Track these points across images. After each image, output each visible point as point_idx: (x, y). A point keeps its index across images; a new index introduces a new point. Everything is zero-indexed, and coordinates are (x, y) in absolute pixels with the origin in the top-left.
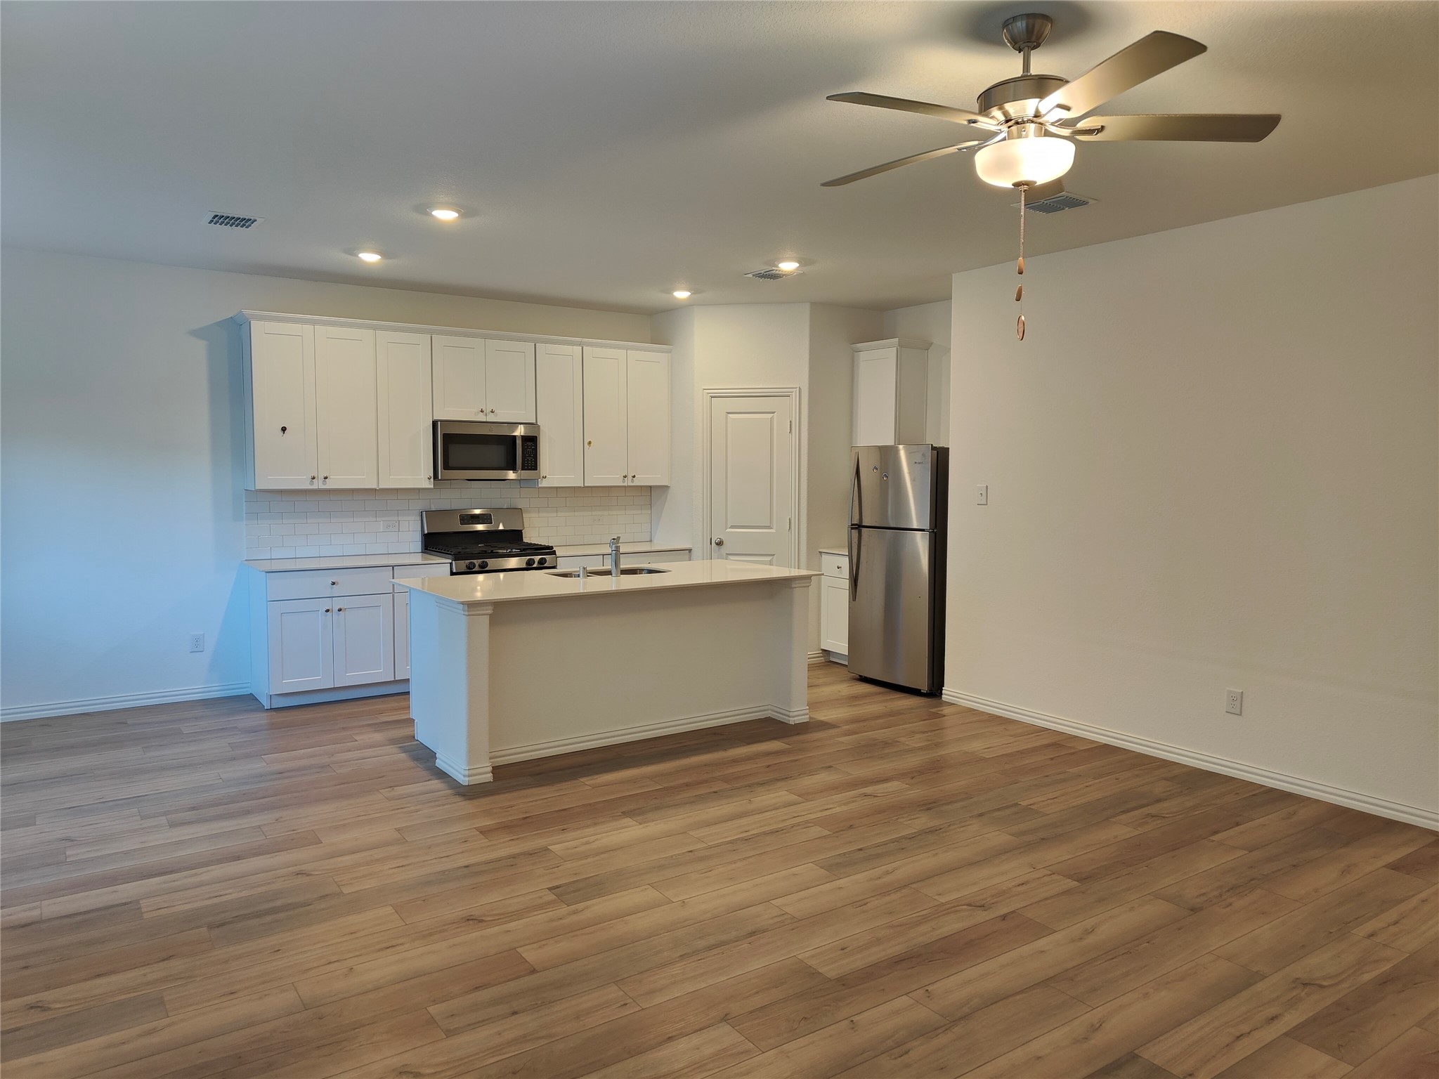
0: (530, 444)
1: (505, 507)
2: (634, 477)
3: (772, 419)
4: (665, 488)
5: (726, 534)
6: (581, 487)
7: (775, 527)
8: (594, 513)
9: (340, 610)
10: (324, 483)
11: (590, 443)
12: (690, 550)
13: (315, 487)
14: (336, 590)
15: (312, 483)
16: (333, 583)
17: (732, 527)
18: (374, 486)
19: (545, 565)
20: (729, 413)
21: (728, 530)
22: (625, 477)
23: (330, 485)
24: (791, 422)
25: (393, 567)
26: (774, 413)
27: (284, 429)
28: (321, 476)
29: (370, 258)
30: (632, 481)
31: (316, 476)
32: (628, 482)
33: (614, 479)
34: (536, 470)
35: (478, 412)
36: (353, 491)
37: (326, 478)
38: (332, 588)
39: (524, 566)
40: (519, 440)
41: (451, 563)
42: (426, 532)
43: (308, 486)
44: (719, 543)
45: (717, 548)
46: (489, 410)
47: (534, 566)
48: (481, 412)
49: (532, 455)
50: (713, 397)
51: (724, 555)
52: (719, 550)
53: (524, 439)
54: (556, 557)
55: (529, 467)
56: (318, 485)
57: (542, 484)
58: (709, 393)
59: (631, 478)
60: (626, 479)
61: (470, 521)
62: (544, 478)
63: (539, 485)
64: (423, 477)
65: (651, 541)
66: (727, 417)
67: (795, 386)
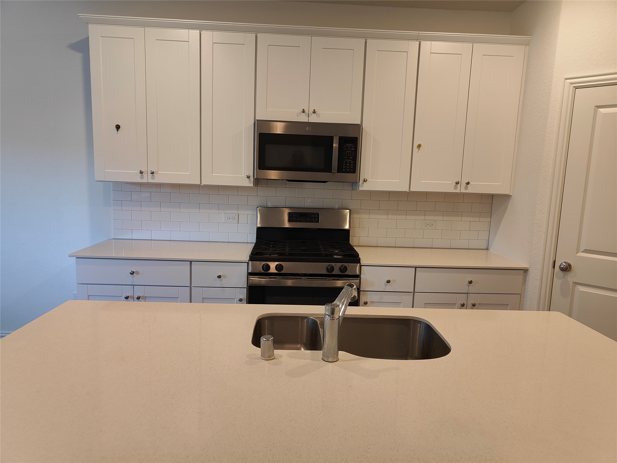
0: (349, 145)
1: (336, 207)
2: (468, 183)
4: (507, 197)
6: (406, 192)
8: (427, 218)
9: (140, 298)
11: (419, 146)
12: (526, 271)
13: (145, 180)
14: (136, 280)
17: (586, 251)
19: (346, 273)
20: (599, 106)
21: (580, 254)
22: (457, 183)
23: (158, 179)
27: (118, 127)
30: (466, 188)
31: (144, 170)
32: (461, 189)
33: (445, 185)
34: (355, 172)
35: (300, 113)
39: (324, 272)
40: (336, 144)
41: (248, 263)
42: (259, 226)
43: (138, 179)
44: (567, 269)
45: (561, 273)
46: (311, 111)
47: (334, 273)
48: (303, 111)
49: (351, 158)
50: (576, 88)
51: (571, 283)
52: (564, 277)
53: (343, 141)
54: (361, 266)
55: (348, 170)
56: (147, 179)
57: (364, 187)
58: (572, 84)
59: (464, 185)
60: (459, 186)
61: (299, 219)
62: (365, 181)
63: (360, 189)
64: (244, 175)
65: (487, 249)
66: (595, 112)
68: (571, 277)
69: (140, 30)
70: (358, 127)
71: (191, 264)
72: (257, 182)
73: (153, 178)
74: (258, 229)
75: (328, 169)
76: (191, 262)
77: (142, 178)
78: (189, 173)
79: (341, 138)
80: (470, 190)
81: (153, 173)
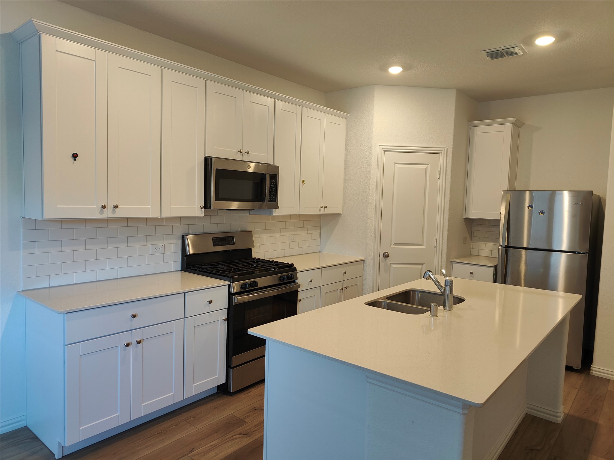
0: (273, 180)
2: (326, 207)
3: (426, 168)
5: (391, 249)
6: (296, 215)
7: (425, 243)
8: (291, 233)
9: (139, 342)
10: (114, 212)
11: (303, 182)
12: (364, 261)
13: (104, 216)
15: (101, 213)
16: (134, 316)
17: (395, 244)
18: (157, 215)
20: (396, 163)
21: (392, 246)
23: (119, 214)
24: (439, 171)
25: (185, 293)
26: (427, 164)
27: (75, 156)
28: (111, 205)
30: (324, 211)
31: (106, 205)
32: (322, 212)
34: (276, 201)
35: (237, 153)
37: (116, 207)
38: (131, 321)
40: (268, 177)
44: (386, 256)
45: (384, 259)
48: (240, 152)
49: (274, 190)
50: (385, 151)
51: (389, 264)
52: (386, 261)
55: (272, 200)
56: (108, 214)
58: (383, 149)
61: (220, 243)
62: (277, 208)
63: (274, 214)
64: (197, 206)
65: (320, 252)
66: (394, 166)
67: (445, 147)
68: (389, 260)
70: (278, 167)
78: (149, 206)
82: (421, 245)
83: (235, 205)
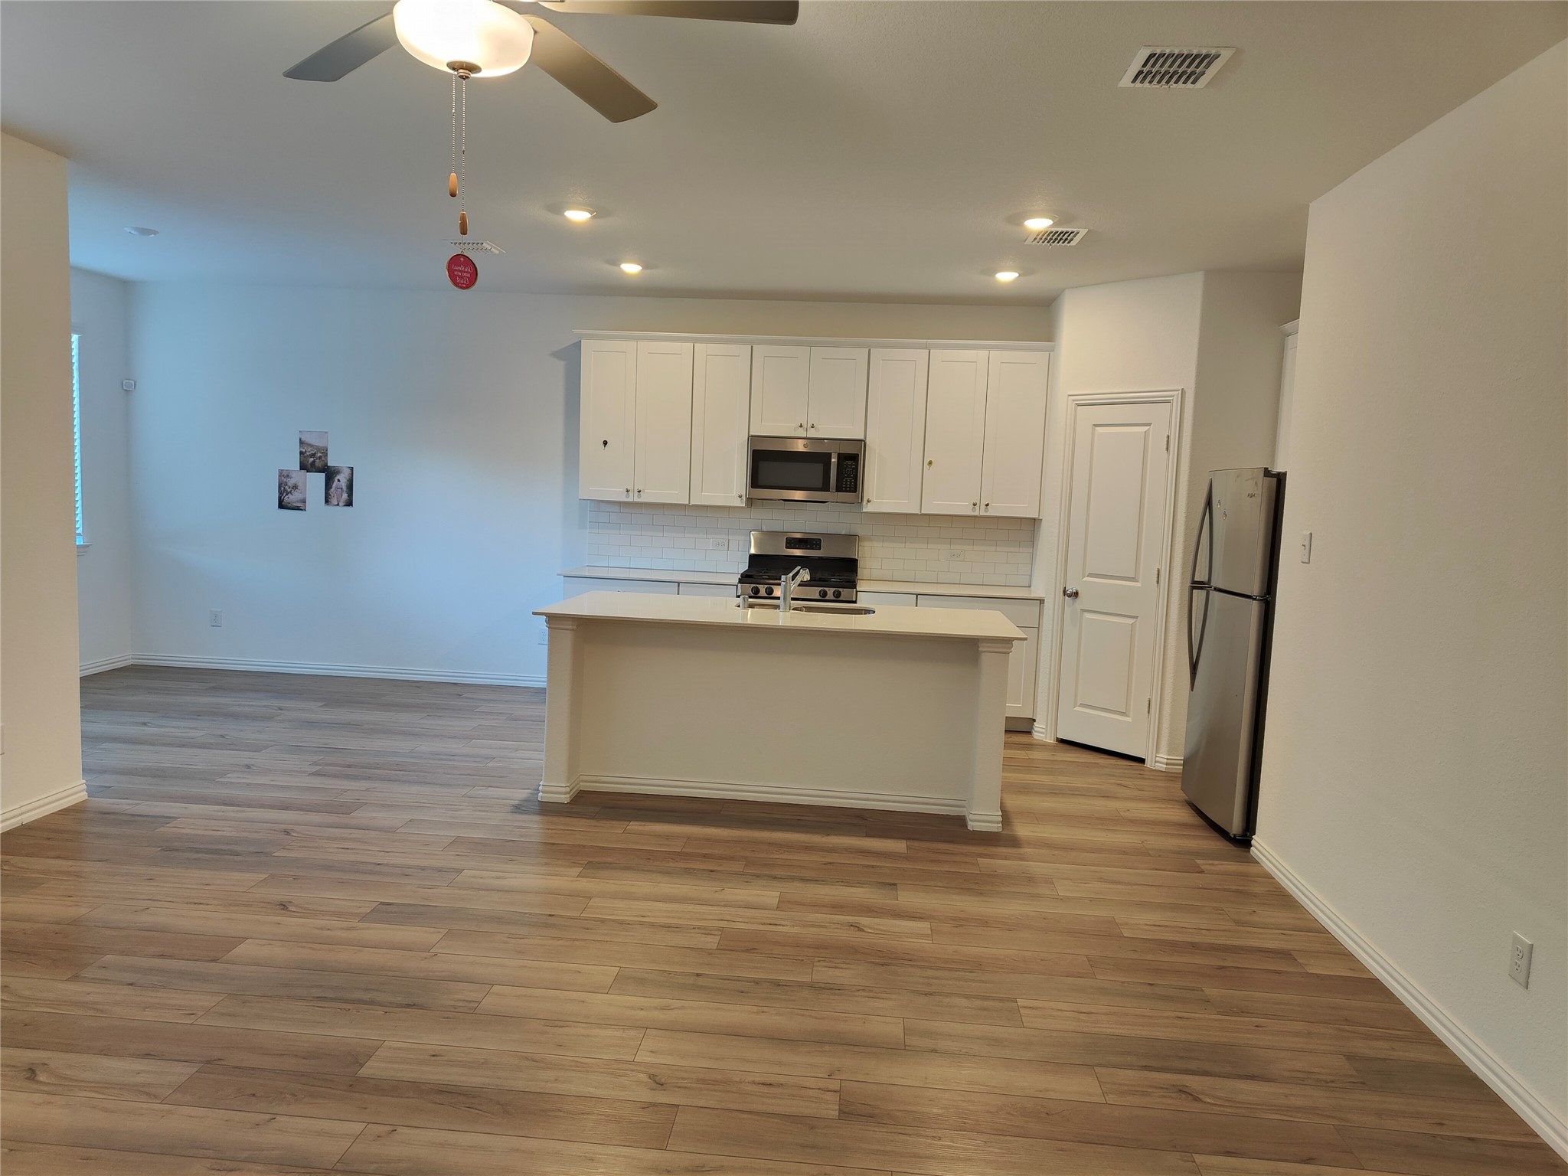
0: (850, 462)
1: (843, 533)
2: (988, 505)
3: (1147, 432)
5: (1082, 583)
6: (917, 515)
7: (1141, 579)
8: (953, 546)
11: (930, 463)
12: (1042, 600)
13: (630, 499)
17: (1090, 575)
18: (687, 502)
19: (840, 599)
20: (1096, 426)
21: (1086, 579)
22: (975, 505)
23: (644, 498)
24: (1168, 437)
26: (1149, 425)
27: (605, 443)
28: (636, 489)
29: (631, 268)
30: (986, 510)
31: (631, 489)
32: (980, 511)
33: (963, 508)
34: (855, 491)
35: (797, 428)
36: (663, 505)
39: (817, 597)
40: (834, 458)
41: (737, 586)
42: (753, 551)
43: (624, 499)
44: (1074, 596)
45: (1071, 601)
46: (810, 425)
47: (827, 598)
48: (801, 426)
49: (852, 476)
50: (1079, 405)
51: (1079, 610)
52: (1073, 604)
53: (842, 457)
54: (857, 592)
55: (849, 489)
56: (633, 498)
57: (868, 508)
58: (1074, 400)
59: (983, 507)
60: (977, 507)
61: (796, 546)
62: (868, 501)
63: (864, 510)
64: (735, 494)
65: (1030, 587)
66: (1093, 430)
67: (1178, 388)
68: (1079, 603)
69: (631, 345)
70: (861, 443)
71: (679, 586)
72: (751, 501)
73: (639, 497)
74: (752, 557)
75: (825, 487)
76: (679, 583)
77: (628, 496)
78: (678, 492)
79: (839, 455)
80: (990, 513)
81: (639, 492)
82: (1133, 579)
83: (798, 495)
